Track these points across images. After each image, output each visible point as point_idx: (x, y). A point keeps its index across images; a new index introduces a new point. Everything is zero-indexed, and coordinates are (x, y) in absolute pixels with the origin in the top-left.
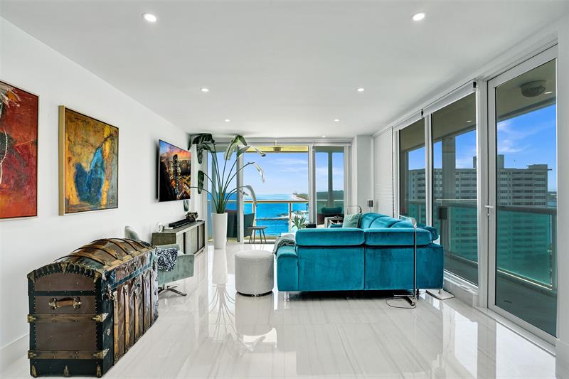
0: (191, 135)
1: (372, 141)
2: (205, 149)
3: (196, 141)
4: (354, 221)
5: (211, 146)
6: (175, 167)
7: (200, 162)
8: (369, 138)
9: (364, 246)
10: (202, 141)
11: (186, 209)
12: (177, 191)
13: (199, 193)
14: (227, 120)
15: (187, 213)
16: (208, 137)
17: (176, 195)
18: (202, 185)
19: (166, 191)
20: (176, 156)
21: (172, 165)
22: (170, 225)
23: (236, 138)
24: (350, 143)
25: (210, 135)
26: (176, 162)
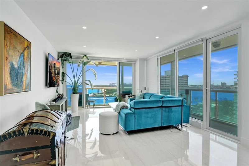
0: (59, 53)
1: (145, 62)
2: (65, 61)
3: (62, 56)
4: (141, 96)
5: (70, 59)
6: (55, 69)
7: (63, 67)
8: (144, 60)
9: (162, 107)
10: (65, 56)
11: (57, 92)
12: (55, 83)
13: (62, 83)
14: (84, 46)
15: (57, 94)
16: (69, 55)
17: (55, 84)
18: (64, 79)
19: (51, 82)
20: (55, 64)
21: (53, 68)
22: (53, 101)
23: (84, 56)
24: (135, 62)
25: (70, 54)
26: (55, 67)
